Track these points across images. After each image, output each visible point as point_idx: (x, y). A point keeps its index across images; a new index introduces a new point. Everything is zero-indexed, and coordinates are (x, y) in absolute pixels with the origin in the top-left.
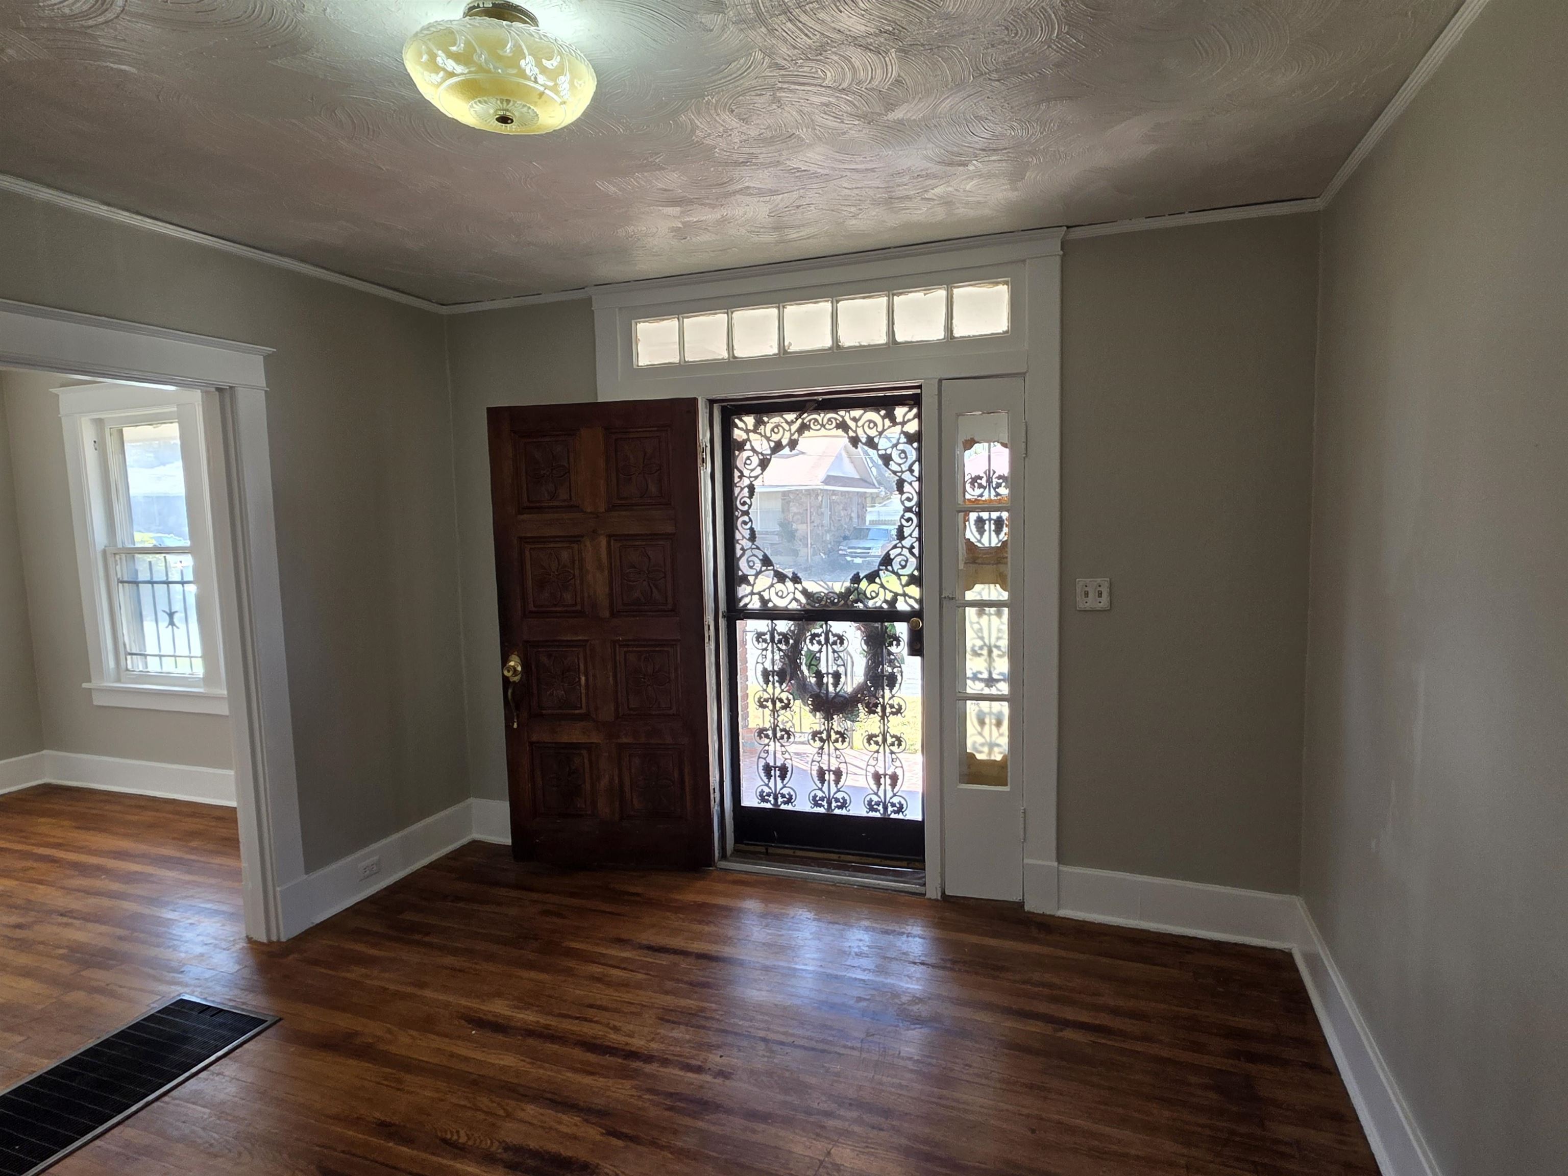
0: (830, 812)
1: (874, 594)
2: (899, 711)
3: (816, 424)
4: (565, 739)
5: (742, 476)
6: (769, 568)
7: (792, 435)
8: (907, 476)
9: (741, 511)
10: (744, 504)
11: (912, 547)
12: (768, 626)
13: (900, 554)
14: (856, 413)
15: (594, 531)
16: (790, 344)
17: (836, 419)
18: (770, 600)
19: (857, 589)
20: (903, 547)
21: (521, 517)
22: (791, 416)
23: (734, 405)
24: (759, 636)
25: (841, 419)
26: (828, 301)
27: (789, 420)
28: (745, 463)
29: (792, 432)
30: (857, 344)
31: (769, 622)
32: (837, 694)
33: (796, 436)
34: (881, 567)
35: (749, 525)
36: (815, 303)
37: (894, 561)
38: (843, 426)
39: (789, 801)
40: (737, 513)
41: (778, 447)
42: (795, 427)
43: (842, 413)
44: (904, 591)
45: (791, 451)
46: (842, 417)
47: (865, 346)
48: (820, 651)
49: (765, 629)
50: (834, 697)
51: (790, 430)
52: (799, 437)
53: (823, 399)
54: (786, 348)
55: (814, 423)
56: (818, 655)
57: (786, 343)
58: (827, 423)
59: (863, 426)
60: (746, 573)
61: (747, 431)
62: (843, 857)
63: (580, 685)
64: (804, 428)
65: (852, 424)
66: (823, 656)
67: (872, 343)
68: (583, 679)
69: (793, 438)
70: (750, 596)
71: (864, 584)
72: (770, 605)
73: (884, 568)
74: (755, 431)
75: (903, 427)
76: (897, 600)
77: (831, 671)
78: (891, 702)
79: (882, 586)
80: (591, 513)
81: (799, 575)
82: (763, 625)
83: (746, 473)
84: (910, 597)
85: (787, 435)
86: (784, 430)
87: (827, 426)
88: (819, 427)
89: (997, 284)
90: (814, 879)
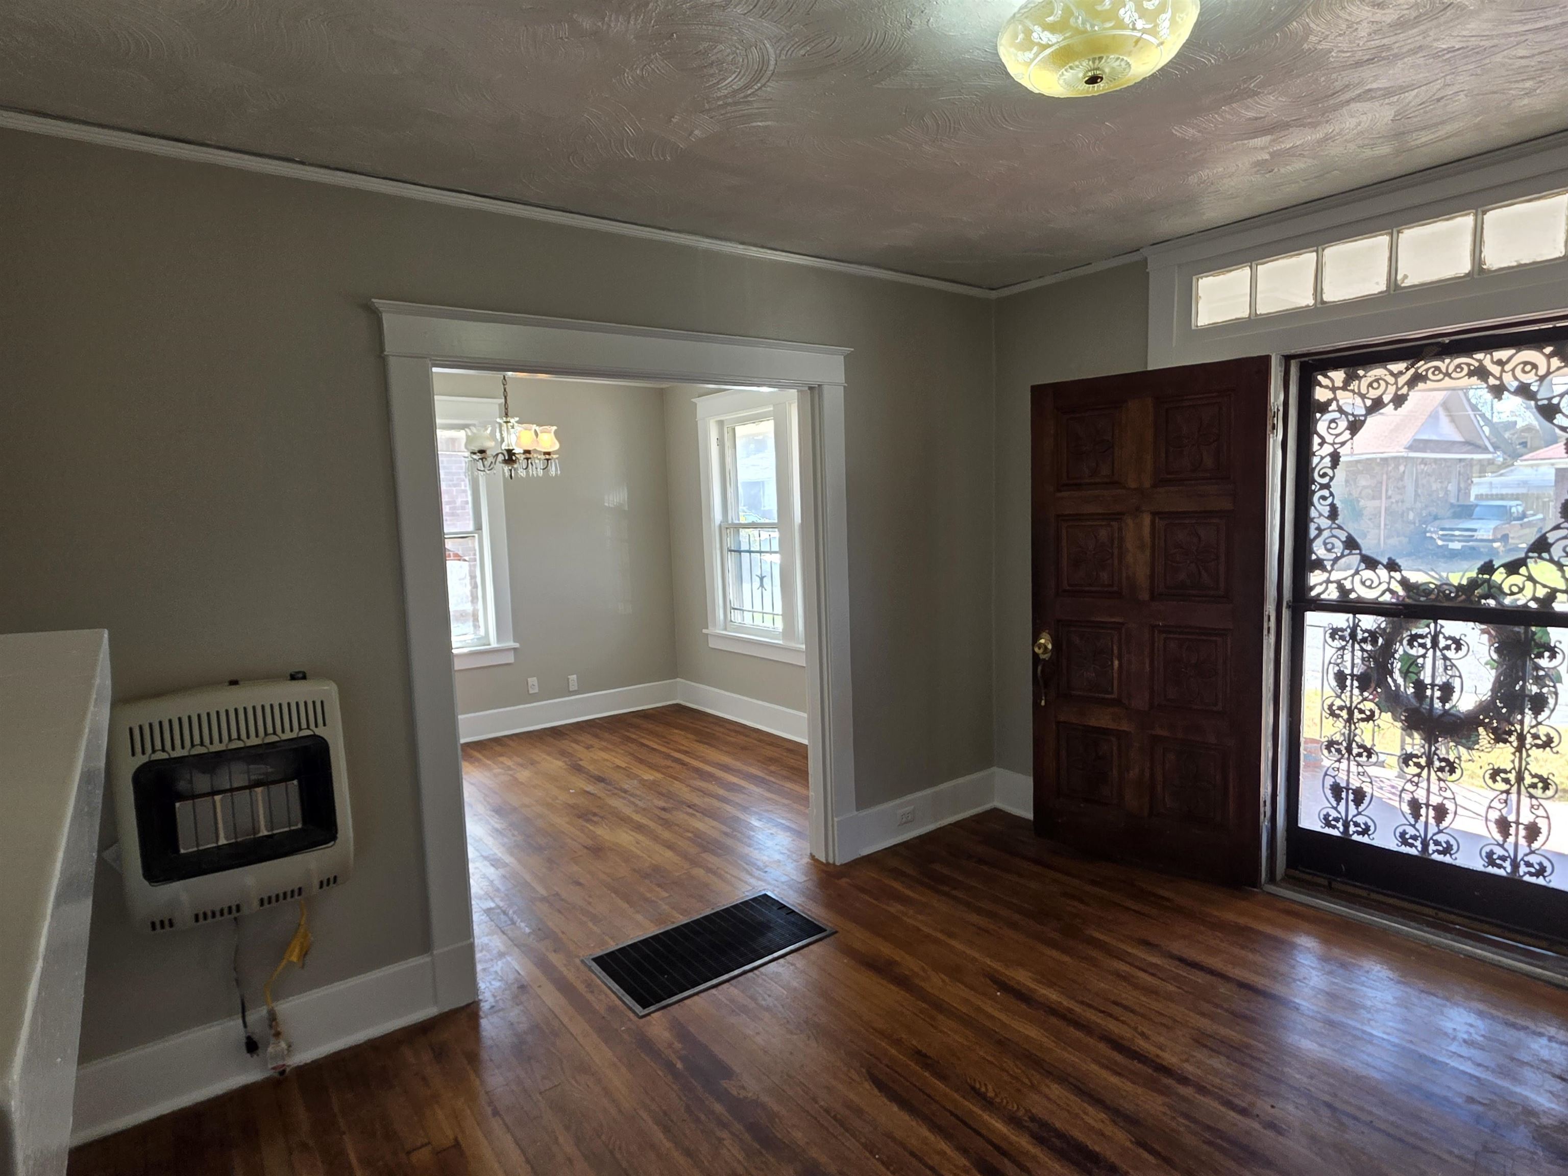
0: (1426, 856)
1: (1515, 589)
2: (1548, 743)
3: (1437, 372)
4: (1093, 722)
5: (1323, 442)
6: (1354, 552)
7: (1398, 389)
9: (1319, 484)
10: (1324, 475)
12: (1348, 620)
14: (1502, 354)
15: (1138, 509)
16: (1406, 277)
17: (1469, 365)
18: (1353, 590)
19: (1488, 581)
21: (1059, 495)
22: (1400, 366)
23: (1319, 360)
24: (1334, 633)
25: (1477, 364)
26: (1469, 214)
27: (1395, 372)
28: (1329, 427)
29: (1400, 385)
30: (1515, 264)
31: (1351, 616)
32: (1446, 712)
33: (1405, 390)
34: (1531, 554)
35: (1329, 501)
36: (1447, 220)
37: (1554, 547)
38: (1481, 373)
39: (1365, 831)
40: (1313, 487)
41: (1377, 405)
42: (1402, 380)
43: (1479, 356)
45: (1396, 409)
46: (1480, 361)
47: (1526, 265)
48: (1424, 656)
49: (1344, 625)
50: (1441, 716)
51: (1396, 383)
52: (1409, 390)
53: (1451, 341)
54: (1399, 282)
55: (1433, 373)
56: (1420, 661)
57: (1399, 277)
58: (1455, 370)
59: (1513, 370)
60: (1321, 557)
61: (1334, 389)
62: (1441, 914)
63: (1113, 669)
64: (1417, 379)
65: (1495, 370)
66: (1429, 662)
67: (1539, 259)
68: (1116, 663)
69: (1399, 393)
70: (1324, 585)
71: (1499, 576)
72: (1353, 596)
73: (1536, 555)
74: (1344, 388)
76: (1555, 598)
77: (1438, 681)
78: (1533, 731)
79: (1530, 578)
80: (1135, 489)
81: (1398, 561)
82: (1341, 620)
83: (1329, 439)
85: (1392, 390)
86: (1387, 383)
87: (1454, 375)
88: (1441, 376)
90: (1398, 932)
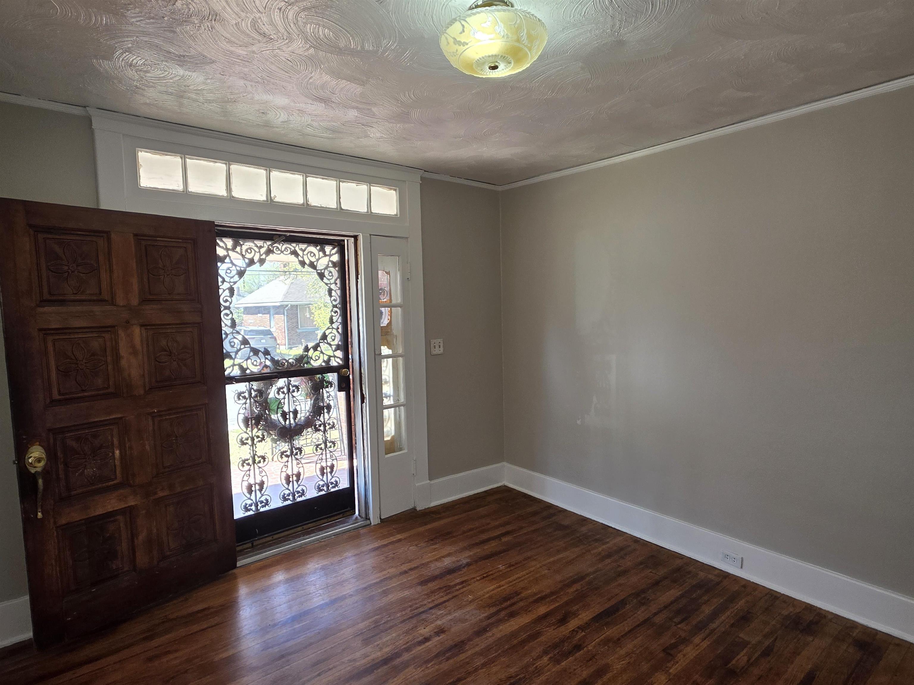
1: (317, 358)
2: (333, 427)
3: (277, 250)
5: (224, 281)
6: (246, 346)
7: (261, 255)
8: (333, 287)
9: (224, 306)
10: (226, 301)
11: (338, 328)
12: (246, 386)
13: (331, 333)
14: (303, 246)
15: (128, 322)
16: (275, 197)
17: (290, 249)
18: (248, 368)
19: (307, 355)
20: (333, 328)
21: (41, 310)
22: (259, 243)
23: (221, 230)
24: (240, 395)
25: (293, 249)
26: (301, 175)
27: (259, 245)
28: (227, 272)
29: (261, 253)
30: (319, 206)
31: (247, 383)
32: (297, 424)
33: (264, 256)
34: (321, 341)
35: (230, 316)
36: (292, 174)
37: (328, 337)
38: (295, 253)
39: (267, 504)
41: (251, 262)
42: (263, 250)
43: (294, 245)
44: (334, 354)
45: (260, 266)
46: (294, 247)
47: (323, 207)
48: (284, 398)
49: (244, 389)
50: (295, 427)
51: (260, 252)
52: (266, 257)
53: (290, 235)
54: (273, 198)
55: (276, 249)
56: (282, 401)
57: (272, 196)
58: (285, 250)
59: (307, 254)
60: (229, 350)
61: (227, 249)
62: (305, 527)
64: (269, 252)
65: (300, 253)
66: (286, 400)
67: (328, 207)
68: (117, 452)
69: (261, 257)
70: (232, 367)
71: (311, 351)
72: (248, 372)
73: (322, 341)
74: (234, 249)
75: (330, 257)
76: (330, 360)
77: (291, 410)
78: (328, 422)
79: (322, 352)
80: (123, 306)
81: (269, 349)
82: (242, 387)
83: (227, 279)
84: (338, 357)
85: (257, 255)
86: (255, 251)
87: (285, 252)
88: (279, 252)
89: (391, 189)
